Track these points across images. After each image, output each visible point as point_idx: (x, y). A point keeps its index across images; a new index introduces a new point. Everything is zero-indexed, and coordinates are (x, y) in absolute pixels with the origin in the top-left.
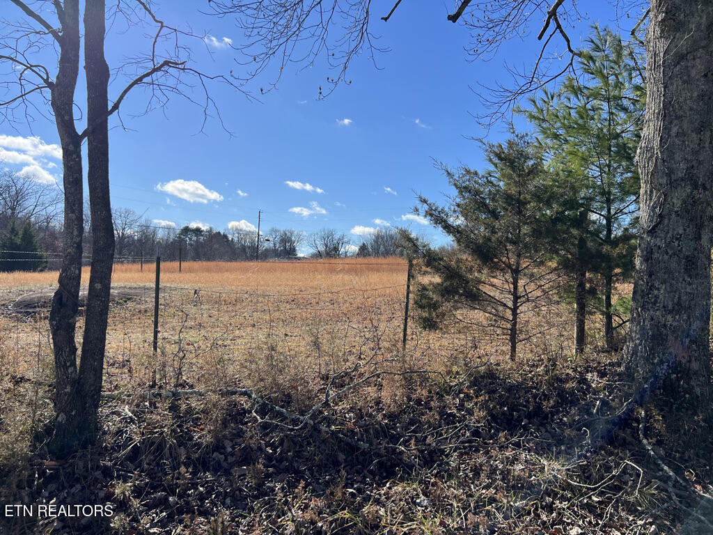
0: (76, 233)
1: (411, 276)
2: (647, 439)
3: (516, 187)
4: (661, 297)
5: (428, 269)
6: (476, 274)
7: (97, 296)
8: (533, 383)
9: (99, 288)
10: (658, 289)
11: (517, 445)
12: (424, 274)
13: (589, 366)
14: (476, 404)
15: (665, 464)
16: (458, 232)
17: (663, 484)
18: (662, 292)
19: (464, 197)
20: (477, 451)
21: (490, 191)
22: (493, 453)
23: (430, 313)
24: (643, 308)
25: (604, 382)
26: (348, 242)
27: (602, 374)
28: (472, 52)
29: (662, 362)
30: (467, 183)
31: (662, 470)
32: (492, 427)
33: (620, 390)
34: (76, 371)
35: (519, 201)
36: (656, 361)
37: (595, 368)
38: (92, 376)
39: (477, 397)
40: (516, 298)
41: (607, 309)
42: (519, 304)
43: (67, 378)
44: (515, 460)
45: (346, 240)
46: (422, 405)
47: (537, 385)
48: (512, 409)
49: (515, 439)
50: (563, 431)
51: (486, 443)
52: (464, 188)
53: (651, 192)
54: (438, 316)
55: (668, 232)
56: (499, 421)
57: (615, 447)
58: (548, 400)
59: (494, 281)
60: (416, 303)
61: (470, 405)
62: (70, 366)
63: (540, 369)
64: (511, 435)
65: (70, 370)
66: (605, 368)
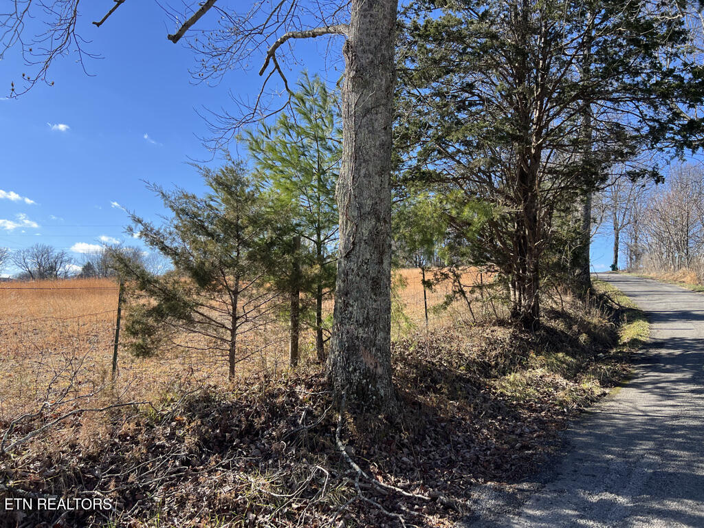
1: (122, 300)
2: (341, 441)
3: (234, 211)
4: (354, 313)
5: (143, 293)
6: (195, 297)
8: (247, 401)
10: (352, 306)
11: (227, 467)
12: (137, 298)
13: (299, 379)
14: (188, 430)
15: (355, 462)
16: (176, 254)
17: (352, 481)
18: (355, 309)
19: (181, 218)
20: (186, 479)
21: (209, 215)
22: (201, 479)
23: (144, 340)
24: (341, 323)
25: (310, 392)
26: (69, 261)
27: (309, 386)
28: (198, 77)
29: (355, 370)
30: (184, 205)
31: (351, 467)
32: (203, 452)
33: (322, 399)
35: (237, 225)
36: (351, 369)
37: (303, 380)
39: (190, 423)
40: (235, 319)
41: (318, 325)
42: (237, 325)
44: (223, 482)
45: (66, 258)
46: (128, 440)
47: (251, 402)
48: (224, 431)
49: (225, 461)
50: (270, 445)
51: (196, 470)
52: (181, 210)
53: (347, 222)
54: (153, 343)
55: (359, 257)
56: (211, 444)
57: (315, 453)
58: (260, 417)
59: (214, 303)
60: (128, 329)
61: (180, 433)
63: (256, 387)
64: (222, 458)
66: (312, 380)
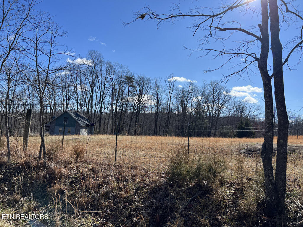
0: (270, 118)
7: (282, 146)
9: (282, 142)
34: (274, 179)
38: (281, 183)
43: (270, 181)
62: (271, 176)
65: (271, 178)
